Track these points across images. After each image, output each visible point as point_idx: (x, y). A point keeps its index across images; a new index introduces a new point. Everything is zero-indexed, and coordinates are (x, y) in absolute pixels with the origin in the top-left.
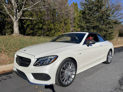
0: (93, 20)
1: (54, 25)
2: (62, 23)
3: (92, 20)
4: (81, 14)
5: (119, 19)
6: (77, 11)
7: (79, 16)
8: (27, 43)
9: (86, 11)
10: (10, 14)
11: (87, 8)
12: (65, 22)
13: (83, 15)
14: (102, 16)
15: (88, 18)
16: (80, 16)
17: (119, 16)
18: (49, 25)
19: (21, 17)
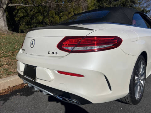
1: (60, 18)
2: (72, 14)
5: (146, 7)
7: (93, 4)
8: (20, 42)
12: (75, 13)
13: (99, 2)
14: (126, 2)
15: (107, 6)
17: (145, 4)
18: (53, 18)
19: (8, 3)
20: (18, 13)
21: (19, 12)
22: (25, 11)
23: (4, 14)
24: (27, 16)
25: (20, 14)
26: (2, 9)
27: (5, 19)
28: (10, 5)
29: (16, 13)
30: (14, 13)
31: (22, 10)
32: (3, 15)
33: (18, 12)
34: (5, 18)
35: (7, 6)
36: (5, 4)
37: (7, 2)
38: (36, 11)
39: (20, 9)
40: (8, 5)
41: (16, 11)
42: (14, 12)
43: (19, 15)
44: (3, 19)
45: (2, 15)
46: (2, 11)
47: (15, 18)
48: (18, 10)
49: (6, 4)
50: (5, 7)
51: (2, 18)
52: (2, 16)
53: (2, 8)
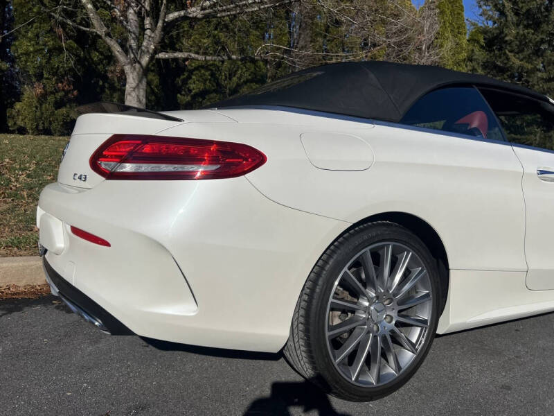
0: (545, 75)
3: (539, 74)
4: (477, 49)
6: (458, 30)
9: (506, 31)
10: (108, 34)
11: (517, 14)
13: (491, 51)
15: (522, 67)
16: (470, 59)
19: (156, 51)
20: (190, 81)
21: (194, 77)
22: (213, 75)
23: (140, 81)
24: (215, 91)
25: (194, 83)
26: (137, 65)
27: (141, 98)
28: (162, 55)
29: (185, 82)
30: (179, 81)
31: (203, 71)
32: (138, 85)
33: (189, 78)
34: (142, 93)
35: (152, 58)
36: (148, 51)
37: (152, 47)
38: (247, 76)
39: (197, 68)
40: (157, 56)
41: (186, 74)
42: (179, 77)
43: (192, 86)
44: (138, 96)
45: (134, 85)
46: (135, 74)
47: (179, 95)
48: (191, 72)
49: (151, 51)
50: (145, 60)
51: (134, 94)
52: (134, 88)
53: (140, 63)
